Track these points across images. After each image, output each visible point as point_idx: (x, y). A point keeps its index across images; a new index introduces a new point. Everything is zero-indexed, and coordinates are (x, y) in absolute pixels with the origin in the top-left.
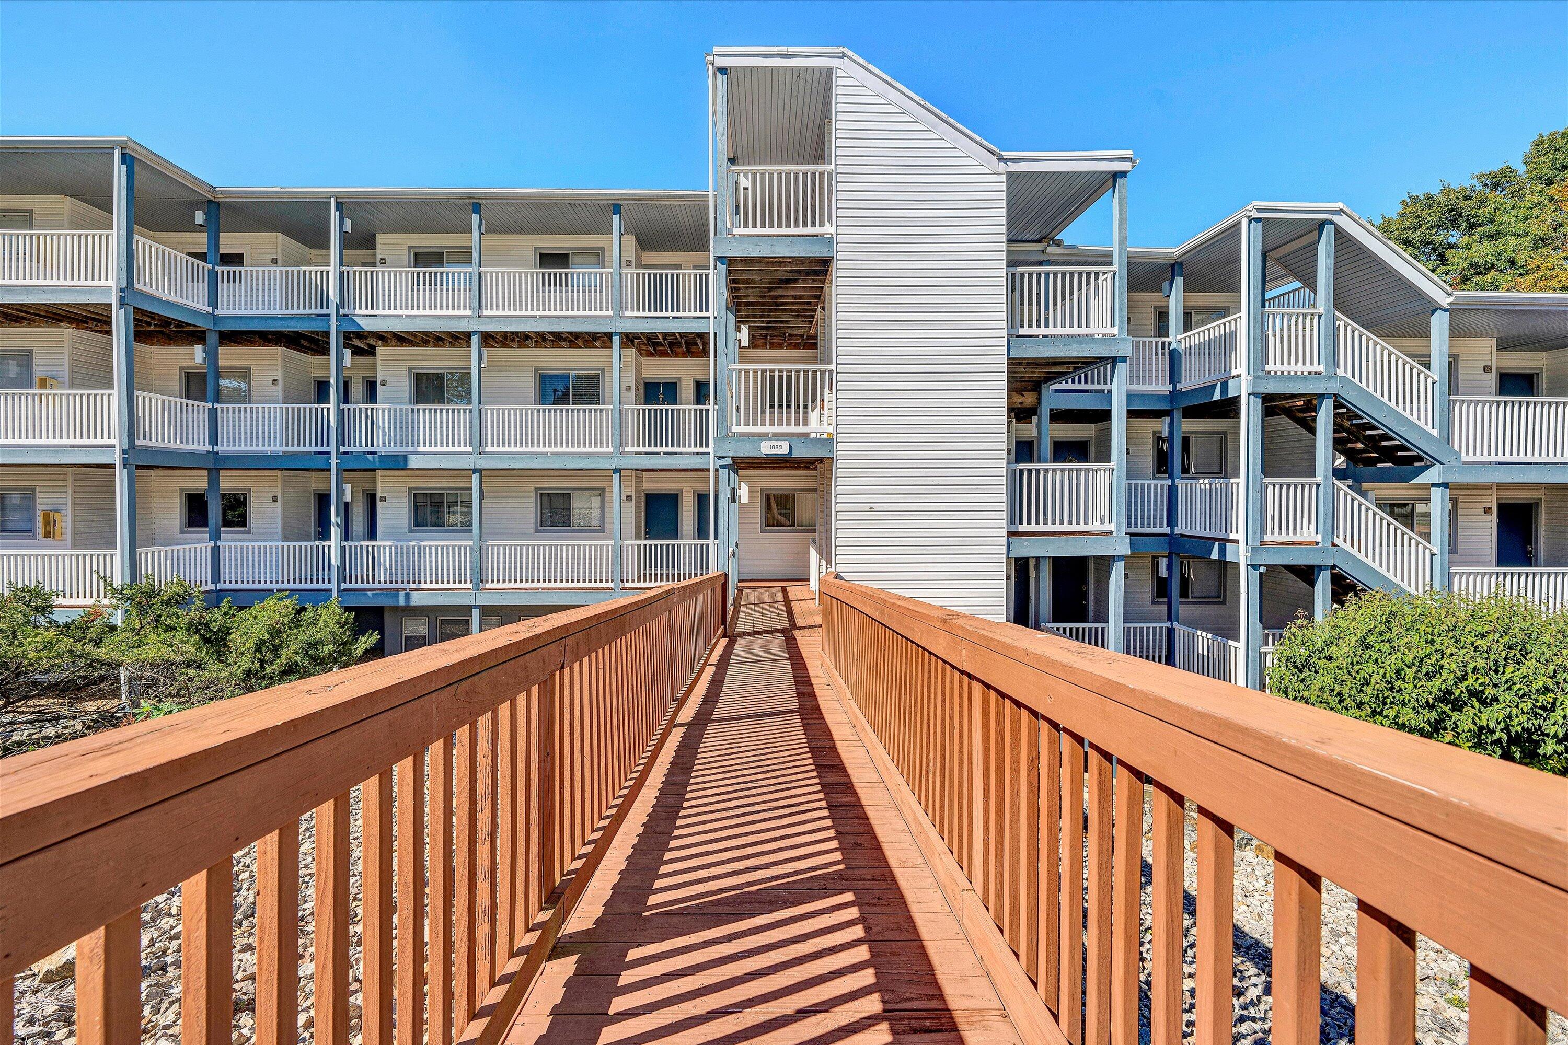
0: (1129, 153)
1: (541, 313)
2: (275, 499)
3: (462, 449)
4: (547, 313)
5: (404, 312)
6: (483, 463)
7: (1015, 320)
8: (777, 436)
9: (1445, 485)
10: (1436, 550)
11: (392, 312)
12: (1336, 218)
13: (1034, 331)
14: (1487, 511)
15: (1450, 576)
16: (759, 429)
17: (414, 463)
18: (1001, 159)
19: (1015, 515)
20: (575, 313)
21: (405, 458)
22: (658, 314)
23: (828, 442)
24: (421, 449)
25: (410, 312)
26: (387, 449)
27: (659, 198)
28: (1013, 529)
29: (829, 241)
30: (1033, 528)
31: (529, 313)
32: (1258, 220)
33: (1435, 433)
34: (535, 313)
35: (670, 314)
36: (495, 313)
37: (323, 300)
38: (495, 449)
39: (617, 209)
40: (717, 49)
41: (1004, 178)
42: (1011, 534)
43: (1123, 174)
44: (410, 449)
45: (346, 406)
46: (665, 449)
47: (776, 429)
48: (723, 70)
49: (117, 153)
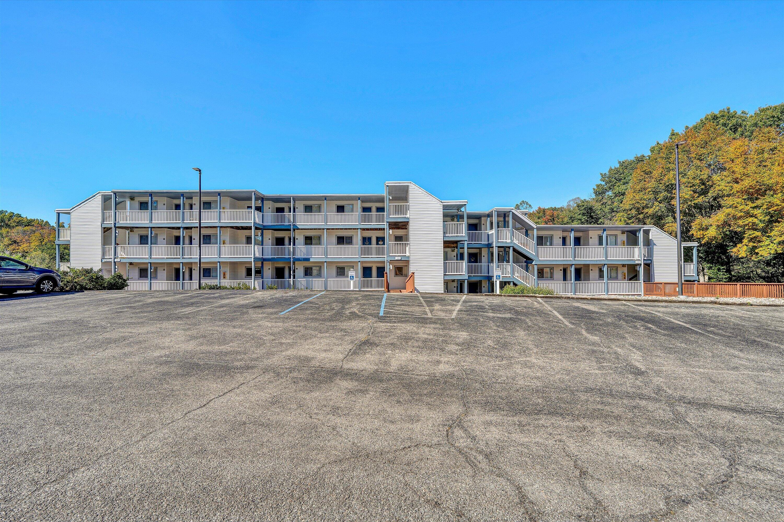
0: (466, 201)
1: (341, 224)
2: (269, 269)
3: (322, 257)
4: (342, 224)
5: (308, 224)
6: (327, 260)
7: (445, 233)
8: (398, 256)
9: (536, 265)
10: (535, 278)
11: (305, 224)
12: (512, 210)
13: (449, 235)
14: (561, 270)
15: (538, 284)
16: (395, 255)
17: (311, 260)
18: (441, 202)
19: (445, 271)
20: (349, 224)
21: (309, 259)
22: (369, 224)
23: (408, 257)
24: (312, 257)
25: (310, 224)
26: (304, 257)
27: (369, 196)
28: (445, 274)
29: (408, 218)
30: (449, 274)
31: (338, 224)
32: (496, 211)
33: (534, 254)
34: (339, 224)
35: (372, 224)
36: (330, 224)
37: (290, 221)
38: (330, 257)
39: (359, 199)
40: (386, 182)
41: (442, 206)
42: (444, 275)
43: (465, 205)
44: (310, 257)
45: (294, 246)
46: (371, 256)
47: (398, 255)
48: (388, 186)
49: (253, 193)
